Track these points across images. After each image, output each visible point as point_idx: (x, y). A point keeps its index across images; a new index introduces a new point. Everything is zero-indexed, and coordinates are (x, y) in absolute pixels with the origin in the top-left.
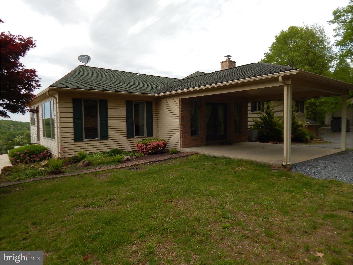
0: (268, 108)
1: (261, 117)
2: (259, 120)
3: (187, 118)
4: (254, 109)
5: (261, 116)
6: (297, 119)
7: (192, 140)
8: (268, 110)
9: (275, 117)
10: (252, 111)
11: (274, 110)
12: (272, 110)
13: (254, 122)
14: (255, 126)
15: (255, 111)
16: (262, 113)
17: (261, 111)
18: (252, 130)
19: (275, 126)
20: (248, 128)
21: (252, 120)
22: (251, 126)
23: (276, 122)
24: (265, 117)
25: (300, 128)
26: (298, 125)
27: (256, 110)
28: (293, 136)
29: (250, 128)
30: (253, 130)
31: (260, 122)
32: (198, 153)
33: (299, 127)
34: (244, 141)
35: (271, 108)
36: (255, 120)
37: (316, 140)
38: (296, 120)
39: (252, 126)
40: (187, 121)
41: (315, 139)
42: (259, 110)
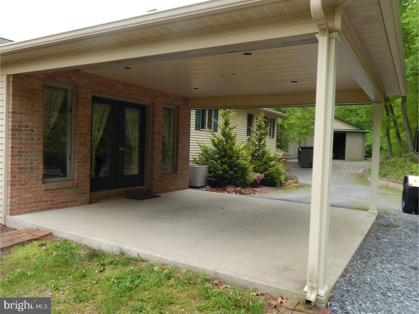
0: (226, 124)
1: (213, 141)
2: (210, 146)
3: (32, 131)
4: (201, 126)
5: (214, 138)
6: (268, 147)
7: (45, 190)
8: (226, 128)
9: (237, 142)
10: (197, 128)
11: (237, 127)
12: (233, 128)
13: (200, 149)
14: (202, 157)
15: (203, 130)
16: (216, 133)
17: (212, 130)
18: (196, 166)
19: (238, 158)
20: (190, 160)
21: (197, 144)
22: (195, 157)
23: (239, 150)
24: (220, 141)
25: (273, 163)
26: (270, 158)
27: (203, 127)
28: (263, 177)
29: (193, 160)
30: (198, 163)
31: (210, 150)
32: (51, 234)
33: (271, 161)
34: (181, 189)
35: (231, 126)
36: (202, 145)
37: (292, 181)
38: (266, 149)
39: (197, 157)
40: (33, 139)
41: (290, 181)
42: (210, 127)
